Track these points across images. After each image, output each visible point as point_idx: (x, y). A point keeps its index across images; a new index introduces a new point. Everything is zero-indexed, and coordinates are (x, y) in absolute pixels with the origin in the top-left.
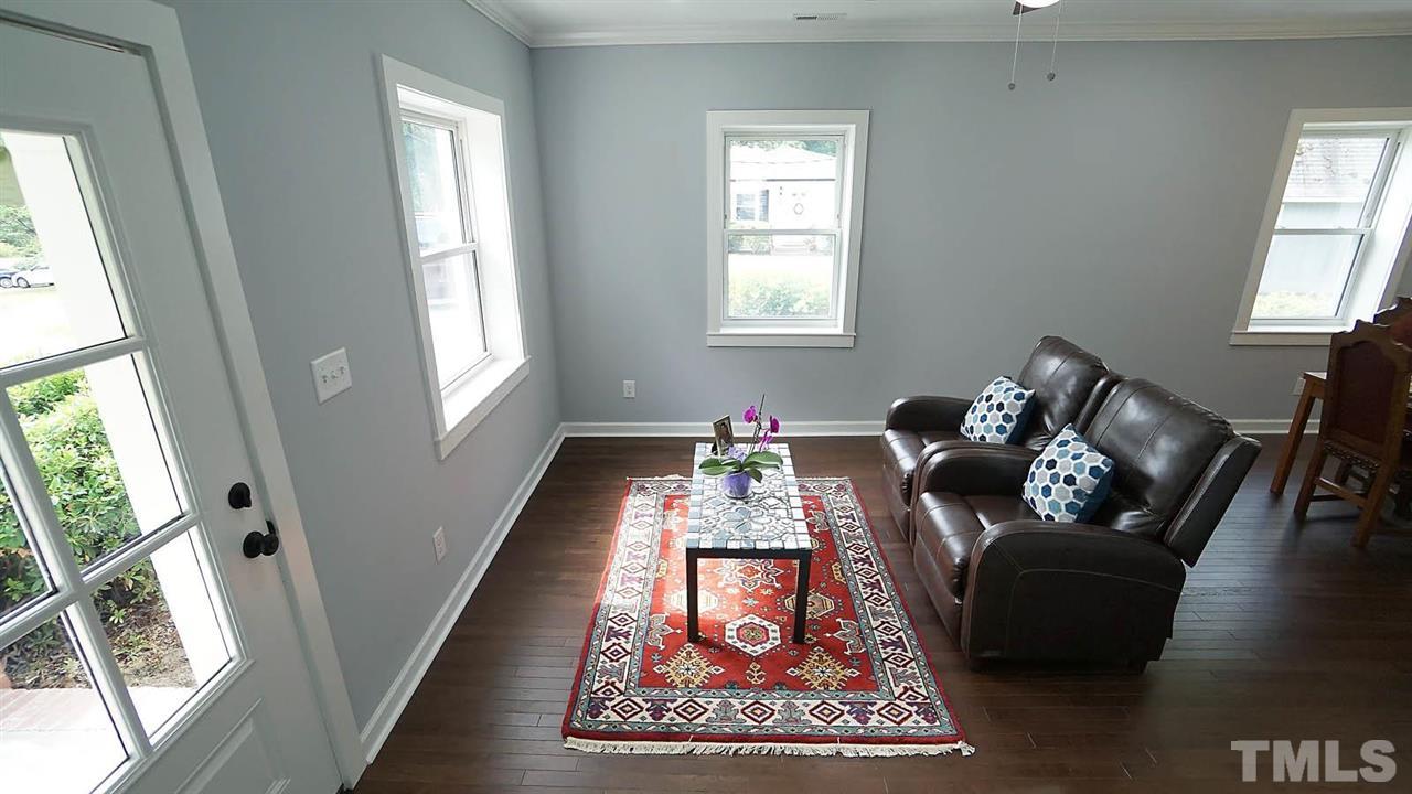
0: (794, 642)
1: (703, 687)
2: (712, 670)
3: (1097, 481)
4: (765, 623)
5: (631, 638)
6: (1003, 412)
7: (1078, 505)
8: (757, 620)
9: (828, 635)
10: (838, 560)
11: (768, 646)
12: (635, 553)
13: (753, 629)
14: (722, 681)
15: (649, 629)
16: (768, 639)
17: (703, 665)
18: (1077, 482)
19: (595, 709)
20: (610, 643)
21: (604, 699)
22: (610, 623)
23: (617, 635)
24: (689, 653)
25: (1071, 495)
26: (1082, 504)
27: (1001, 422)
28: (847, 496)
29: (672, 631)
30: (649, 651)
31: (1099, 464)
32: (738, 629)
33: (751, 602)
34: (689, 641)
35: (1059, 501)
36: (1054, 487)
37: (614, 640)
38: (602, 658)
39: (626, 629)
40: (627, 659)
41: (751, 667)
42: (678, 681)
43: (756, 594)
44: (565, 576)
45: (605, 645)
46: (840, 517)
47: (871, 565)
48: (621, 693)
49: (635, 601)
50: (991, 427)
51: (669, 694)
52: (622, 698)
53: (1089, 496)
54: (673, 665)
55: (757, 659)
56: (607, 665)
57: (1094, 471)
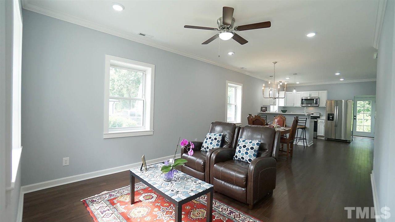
3: (258, 146)
6: (217, 140)
18: (254, 148)
25: (253, 152)
27: (217, 143)
31: (258, 142)
35: (251, 154)
36: (248, 152)
53: (257, 151)
57: (258, 144)
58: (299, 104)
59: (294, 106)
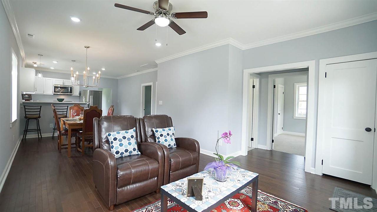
58: (51, 92)
59: (44, 94)
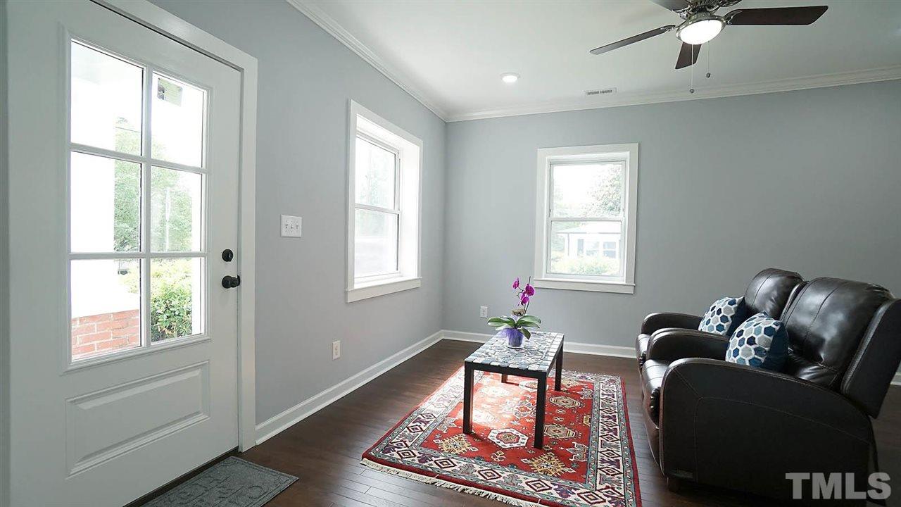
0: (535, 447)
1: (461, 455)
2: (471, 449)
3: (771, 338)
4: (520, 434)
5: (428, 425)
6: (721, 315)
7: (760, 360)
8: (515, 432)
9: (562, 448)
10: (591, 414)
11: (515, 445)
12: (453, 390)
13: (509, 436)
14: (474, 455)
15: (442, 423)
16: (518, 442)
17: (466, 445)
18: (757, 341)
19: (387, 450)
20: (415, 424)
21: (396, 447)
22: (420, 416)
23: (421, 422)
24: (460, 439)
25: (753, 352)
26: (762, 359)
27: (720, 322)
28: (614, 386)
29: (455, 426)
30: (435, 431)
31: (771, 325)
32: (499, 434)
33: (516, 423)
34: (464, 433)
35: (744, 358)
36: (741, 348)
37: (418, 424)
38: (406, 429)
39: (427, 420)
40: (420, 433)
41: (498, 452)
42: (445, 449)
43: (522, 420)
44: (407, 393)
45: (411, 424)
46: (603, 394)
47: (615, 420)
48: (407, 446)
49: (441, 410)
50: (713, 327)
51: (437, 453)
52: (407, 448)
53: (767, 352)
54: (446, 441)
55: (504, 450)
56: (406, 434)
57: (768, 331)
